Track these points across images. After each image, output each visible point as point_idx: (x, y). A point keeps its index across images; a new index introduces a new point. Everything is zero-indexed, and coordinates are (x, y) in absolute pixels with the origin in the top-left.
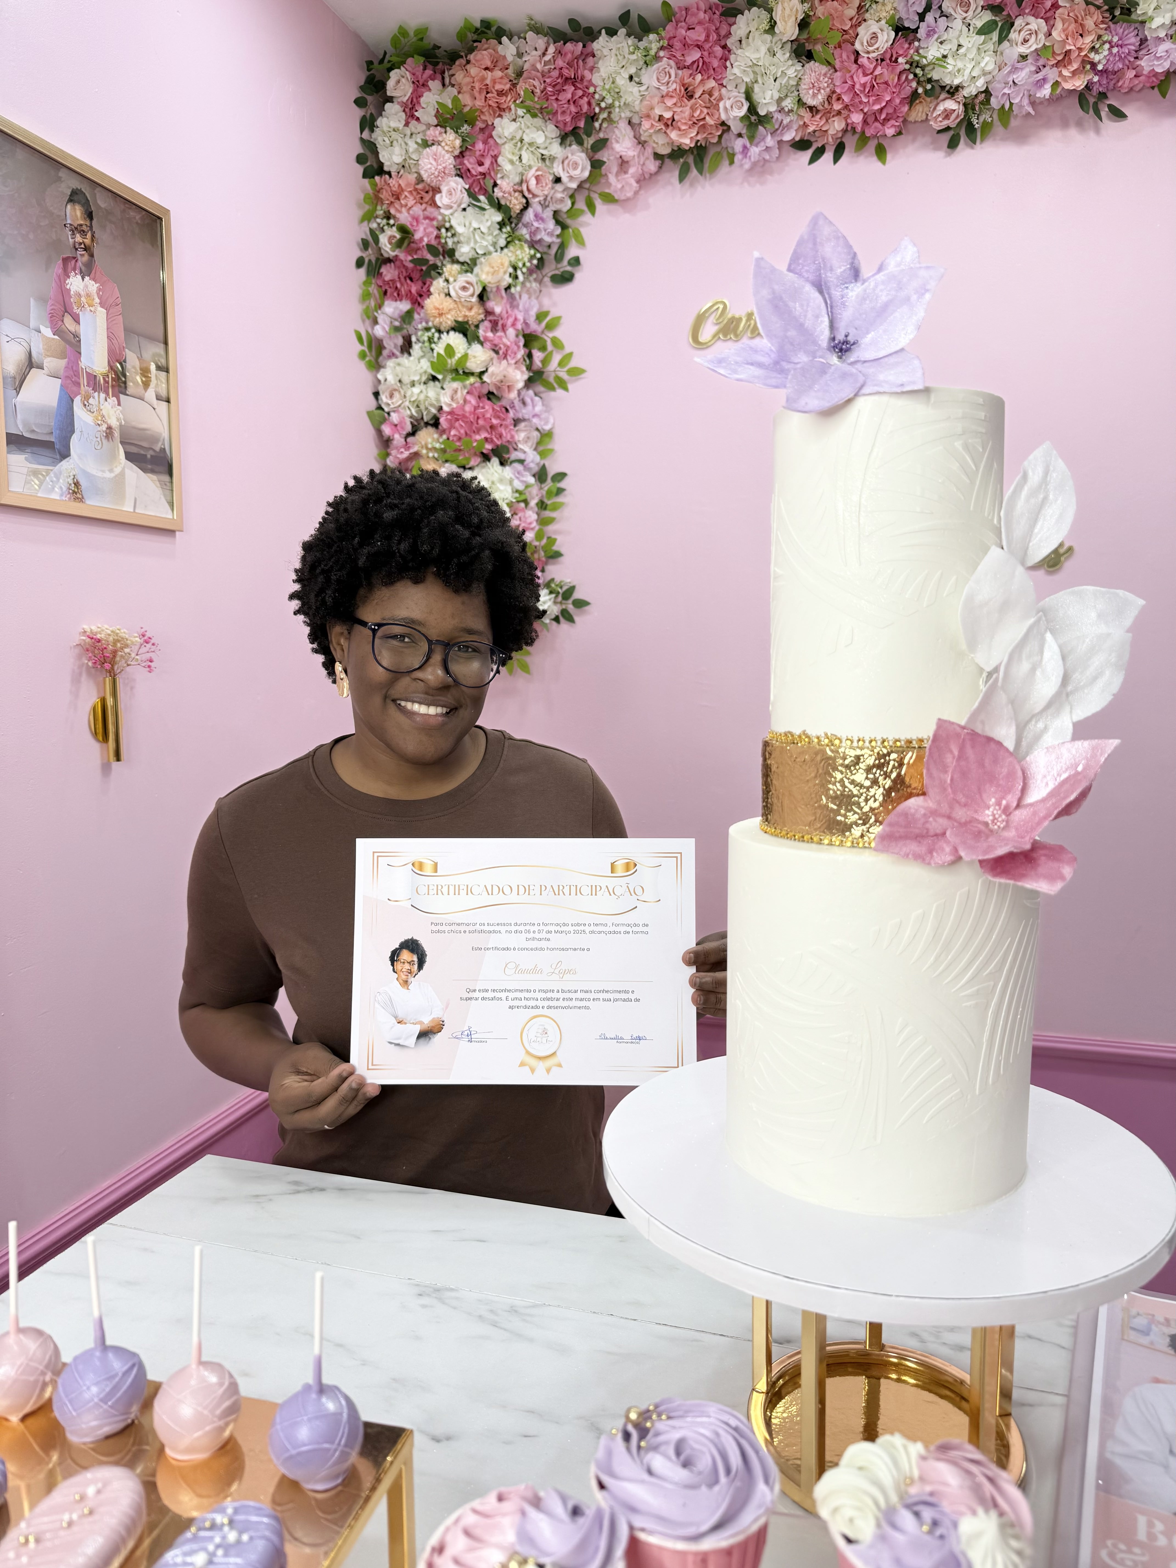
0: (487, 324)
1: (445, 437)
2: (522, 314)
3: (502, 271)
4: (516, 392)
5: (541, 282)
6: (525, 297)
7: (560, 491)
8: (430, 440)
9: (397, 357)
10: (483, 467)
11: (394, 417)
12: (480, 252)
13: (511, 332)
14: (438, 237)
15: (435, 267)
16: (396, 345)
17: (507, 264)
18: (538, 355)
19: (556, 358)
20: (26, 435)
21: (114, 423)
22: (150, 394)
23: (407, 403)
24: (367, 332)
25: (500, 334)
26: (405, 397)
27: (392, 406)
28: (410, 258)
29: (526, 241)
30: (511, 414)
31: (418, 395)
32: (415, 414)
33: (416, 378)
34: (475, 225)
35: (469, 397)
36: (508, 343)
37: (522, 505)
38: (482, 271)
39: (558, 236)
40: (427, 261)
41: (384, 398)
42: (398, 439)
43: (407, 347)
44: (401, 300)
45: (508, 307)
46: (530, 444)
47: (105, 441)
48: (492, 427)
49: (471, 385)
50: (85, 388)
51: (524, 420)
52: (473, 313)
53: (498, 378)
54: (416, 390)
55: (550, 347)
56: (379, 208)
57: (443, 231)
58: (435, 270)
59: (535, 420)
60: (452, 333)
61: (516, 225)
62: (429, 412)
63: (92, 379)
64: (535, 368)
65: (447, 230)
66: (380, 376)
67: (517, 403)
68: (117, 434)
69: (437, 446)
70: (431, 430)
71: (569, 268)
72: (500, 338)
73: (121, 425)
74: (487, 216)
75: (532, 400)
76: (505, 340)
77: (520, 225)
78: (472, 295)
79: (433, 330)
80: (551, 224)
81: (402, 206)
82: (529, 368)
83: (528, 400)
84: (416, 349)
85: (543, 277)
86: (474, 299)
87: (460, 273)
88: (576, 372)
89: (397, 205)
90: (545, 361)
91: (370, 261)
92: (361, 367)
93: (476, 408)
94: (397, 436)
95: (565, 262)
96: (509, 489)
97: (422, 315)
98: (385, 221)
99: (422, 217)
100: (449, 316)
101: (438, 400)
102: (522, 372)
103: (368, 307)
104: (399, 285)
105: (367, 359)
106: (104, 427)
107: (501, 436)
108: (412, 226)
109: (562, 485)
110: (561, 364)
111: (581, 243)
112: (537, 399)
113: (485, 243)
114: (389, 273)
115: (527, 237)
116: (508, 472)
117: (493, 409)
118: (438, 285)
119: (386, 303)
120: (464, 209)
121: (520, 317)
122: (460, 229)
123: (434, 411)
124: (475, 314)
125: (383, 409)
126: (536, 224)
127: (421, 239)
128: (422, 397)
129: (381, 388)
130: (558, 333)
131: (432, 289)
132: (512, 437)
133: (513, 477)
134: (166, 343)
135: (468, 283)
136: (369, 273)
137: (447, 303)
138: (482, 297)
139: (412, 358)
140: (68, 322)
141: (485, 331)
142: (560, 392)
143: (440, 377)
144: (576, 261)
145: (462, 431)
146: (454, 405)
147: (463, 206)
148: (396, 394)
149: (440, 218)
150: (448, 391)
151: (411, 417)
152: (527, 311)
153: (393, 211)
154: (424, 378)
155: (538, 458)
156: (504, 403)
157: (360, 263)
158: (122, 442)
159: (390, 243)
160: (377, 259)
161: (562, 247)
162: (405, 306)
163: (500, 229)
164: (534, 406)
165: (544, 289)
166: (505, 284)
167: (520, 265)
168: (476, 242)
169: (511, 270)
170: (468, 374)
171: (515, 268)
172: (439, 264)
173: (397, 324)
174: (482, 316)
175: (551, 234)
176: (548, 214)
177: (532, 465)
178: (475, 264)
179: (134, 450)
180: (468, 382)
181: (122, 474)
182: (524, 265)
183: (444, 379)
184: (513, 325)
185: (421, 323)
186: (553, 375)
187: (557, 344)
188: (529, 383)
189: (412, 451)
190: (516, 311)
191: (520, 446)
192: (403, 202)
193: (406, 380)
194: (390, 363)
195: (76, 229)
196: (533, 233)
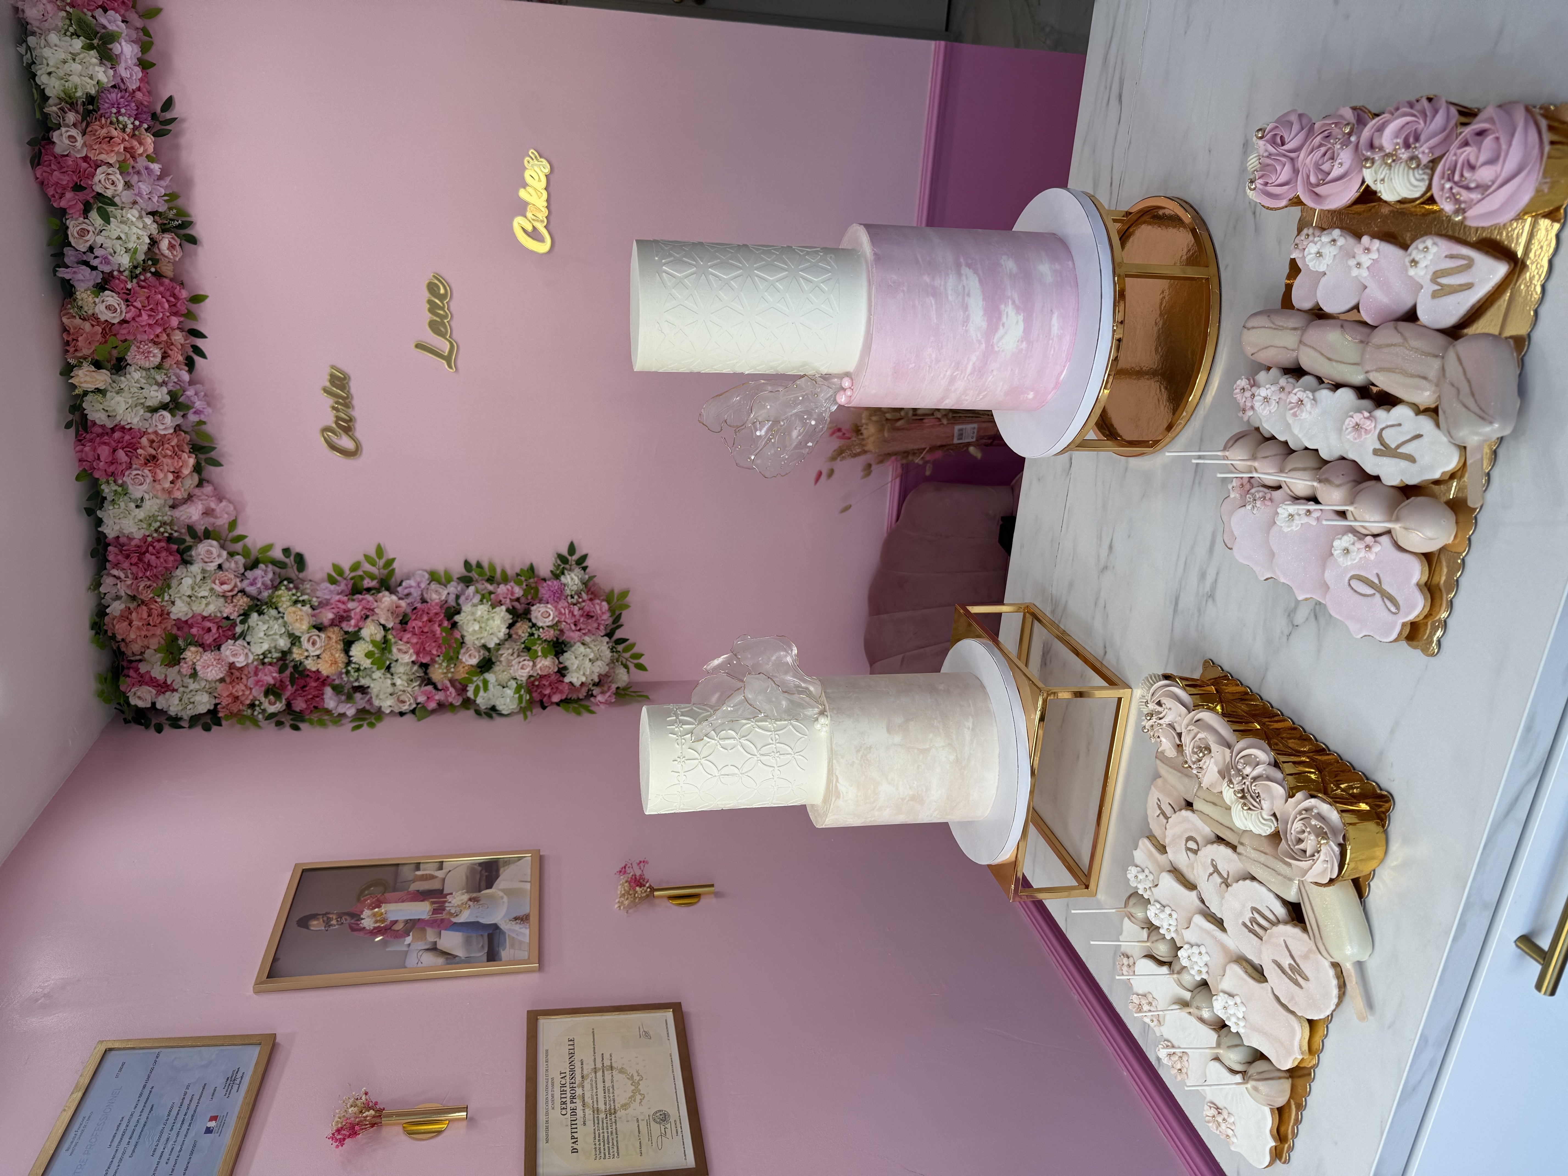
0: (344, 625)
1: (437, 659)
2: (333, 596)
3: (299, 613)
4: (401, 601)
5: (303, 581)
6: (319, 594)
7: (479, 565)
8: (440, 671)
9: (371, 698)
10: (462, 627)
11: (422, 699)
12: (283, 630)
13: (351, 605)
14: (271, 664)
15: (295, 667)
16: (362, 699)
17: (293, 609)
18: (367, 583)
19: (367, 567)
20: (486, 950)
21: (466, 897)
22: (440, 874)
23: (409, 689)
24: (351, 722)
25: (352, 614)
26: (404, 691)
27: (412, 701)
28: (289, 687)
29: (273, 593)
30: (419, 605)
31: (402, 680)
32: (418, 683)
33: (389, 682)
34: (262, 634)
35: (405, 639)
36: (360, 607)
37: (493, 596)
38: (300, 628)
39: (266, 566)
40: (291, 673)
41: (405, 708)
42: (439, 696)
43: (363, 690)
44: (323, 694)
45: (329, 607)
46: (441, 590)
47: (481, 902)
48: (430, 621)
49: (394, 637)
50: (444, 916)
51: (422, 594)
52: (334, 636)
53: (390, 615)
54: (399, 682)
55: (360, 573)
56: (245, 713)
57: (266, 660)
58: (298, 667)
59: (423, 586)
60: (351, 653)
61: (258, 600)
62: (416, 671)
63: (435, 911)
64: (377, 586)
65: (265, 658)
66: (388, 711)
67: (408, 601)
68: (474, 895)
69: (444, 664)
70: (431, 670)
71: (292, 558)
72: (355, 614)
73: (467, 892)
74: (254, 625)
75: (406, 588)
76: (358, 610)
77: (259, 597)
78: (319, 636)
79: (349, 668)
80: (258, 572)
81: (243, 695)
82: (379, 591)
83: (406, 591)
84: (364, 682)
85: (299, 578)
86: (323, 635)
87: (300, 647)
88: (380, 551)
89: (243, 698)
90: (372, 577)
91: (292, 720)
92: (380, 726)
93: (414, 634)
94: (437, 697)
95: (287, 560)
96: (480, 607)
97: (335, 677)
98: (257, 708)
99: (255, 678)
100: (337, 655)
101: (407, 664)
102: (384, 596)
103: (331, 721)
104: (310, 697)
105: (374, 721)
106: (471, 903)
107: (436, 614)
108: (262, 686)
109: (473, 562)
110: (373, 564)
111: (270, 547)
112: (404, 584)
113: (276, 626)
114: (299, 705)
115: (270, 591)
116: (466, 608)
117: (415, 619)
118: (311, 665)
119: (326, 706)
120: (249, 643)
121: (337, 597)
122: (265, 647)
123: (416, 668)
124: (335, 635)
125: (415, 709)
126: (259, 585)
127: (274, 678)
128: (405, 677)
129: (397, 710)
130: (346, 566)
131: (314, 669)
132: (437, 604)
133: (470, 604)
134: (398, 865)
135: (309, 641)
136: (303, 720)
137: (326, 656)
138: (319, 628)
139: (372, 685)
140: (399, 927)
141: (350, 626)
142: (395, 565)
143: (388, 663)
144: (286, 551)
145: (434, 644)
146: (411, 651)
147: (246, 644)
148: (402, 698)
149: (255, 663)
150: (400, 656)
151: (420, 685)
152: (331, 592)
153: (248, 702)
154: (389, 675)
155: (453, 584)
156: (409, 610)
157: (296, 728)
158: (480, 891)
159: (275, 704)
160: (289, 714)
161: (275, 563)
162: (328, 691)
163: (264, 614)
164: (411, 587)
165: (309, 578)
166: (310, 610)
167: (295, 598)
168: (275, 634)
169: (299, 605)
170: (385, 640)
171: (296, 602)
172: (293, 664)
173: (343, 698)
174: (336, 629)
175: (266, 572)
176: (249, 574)
177: (459, 589)
178: (293, 634)
179: (483, 884)
180: (393, 640)
181: (503, 891)
182: (293, 595)
183: (388, 659)
184: (343, 603)
185: (342, 678)
186: (382, 571)
187: (355, 567)
188: (391, 590)
189: (449, 685)
190: (332, 601)
191: (443, 598)
192: (240, 693)
193: (390, 690)
194: (377, 703)
195: (328, 924)
196: (266, 588)
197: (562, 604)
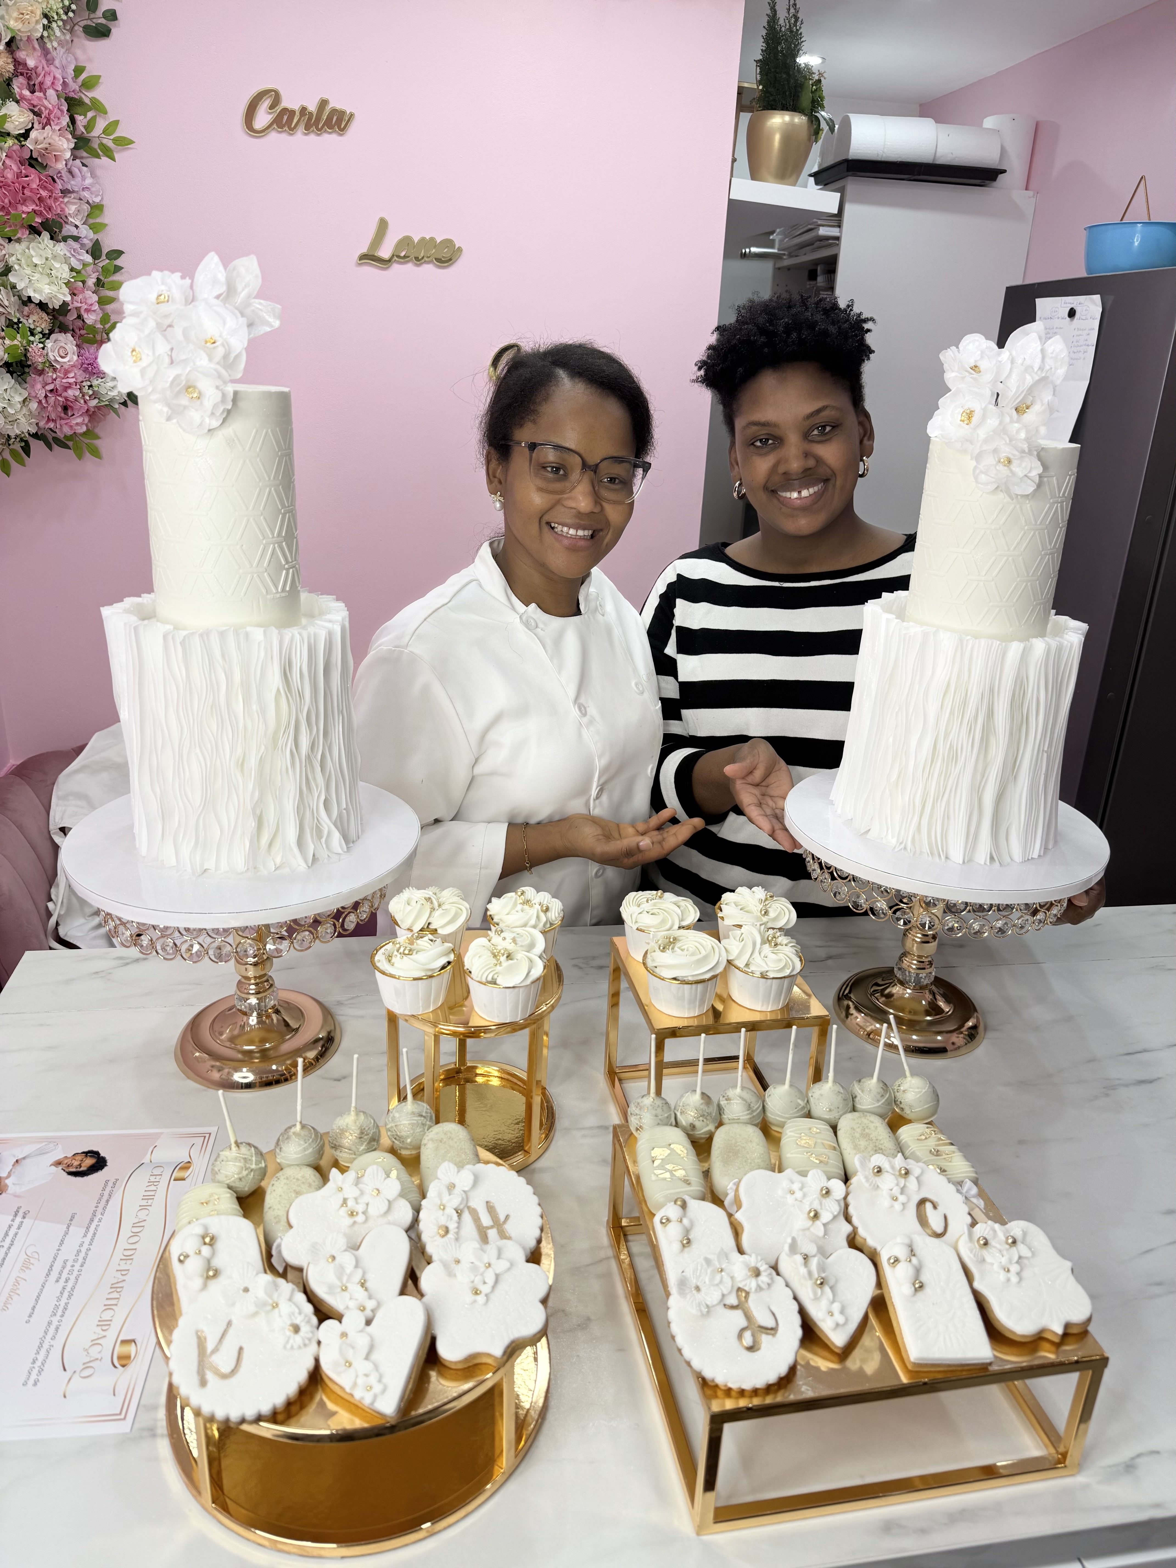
0: (21, 80)
2: (60, 71)
3: (32, 19)
4: (63, 163)
5: (71, 31)
7: (118, 269)
10: (34, 241)
13: (51, 93)
17: (39, 12)
18: (84, 121)
19: (101, 123)
25: (36, 93)
30: (59, 184)
35: (8, 162)
36: (49, 107)
37: (80, 284)
45: (45, 62)
46: (80, 217)
48: (40, 199)
49: (10, 147)
51: (73, 192)
53: (42, 145)
55: (92, 112)
59: (86, 194)
64: (78, 133)
67: (64, 174)
71: (103, 24)
72: (39, 98)
75: (81, 172)
76: (45, 102)
82: (73, 134)
83: (76, 171)
85: (74, 25)
88: (124, 142)
90: (89, 126)
93: (19, 175)
95: (98, 13)
96: (66, 268)
102: (68, 140)
107: (50, 209)
109: (119, 262)
110: (106, 131)
112: (84, 168)
116: (61, 249)
117: (40, 180)
121: (59, 76)
124: (3, 63)
130: (100, 95)
132: (63, 210)
133: (68, 254)
138: (11, 45)
141: (21, 89)
142: (106, 161)
144: (113, 17)
145: (6, 201)
152: (64, 68)
155: (91, 235)
156: (47, 170)
164: (83, 178)
165: (78, 42)
166: (35, 35)
167: (55, 16)
169: (44, 21)
170: (5, 135)
171: (49, 18)
174: (12, 67)
177: (85, 241)
180: (5, 145)
182: (59, 17)
184: (53, 84)
186: (98, 142)
188: (77, 152)
190: (53, 69)
191: (71, 219)
197: (81, 375)
